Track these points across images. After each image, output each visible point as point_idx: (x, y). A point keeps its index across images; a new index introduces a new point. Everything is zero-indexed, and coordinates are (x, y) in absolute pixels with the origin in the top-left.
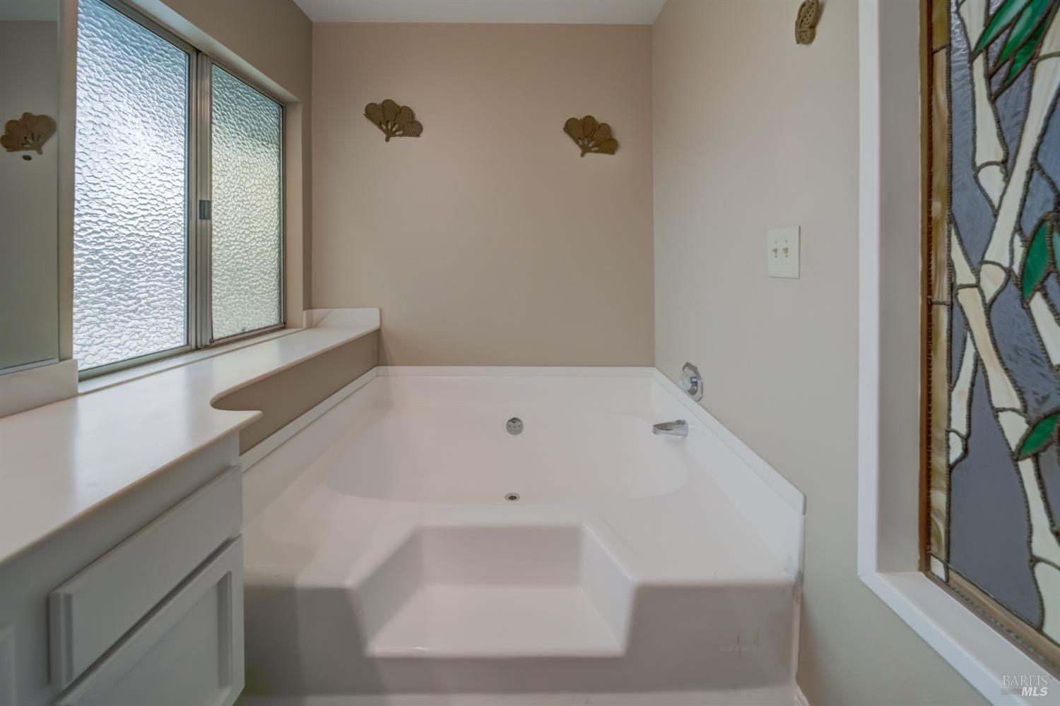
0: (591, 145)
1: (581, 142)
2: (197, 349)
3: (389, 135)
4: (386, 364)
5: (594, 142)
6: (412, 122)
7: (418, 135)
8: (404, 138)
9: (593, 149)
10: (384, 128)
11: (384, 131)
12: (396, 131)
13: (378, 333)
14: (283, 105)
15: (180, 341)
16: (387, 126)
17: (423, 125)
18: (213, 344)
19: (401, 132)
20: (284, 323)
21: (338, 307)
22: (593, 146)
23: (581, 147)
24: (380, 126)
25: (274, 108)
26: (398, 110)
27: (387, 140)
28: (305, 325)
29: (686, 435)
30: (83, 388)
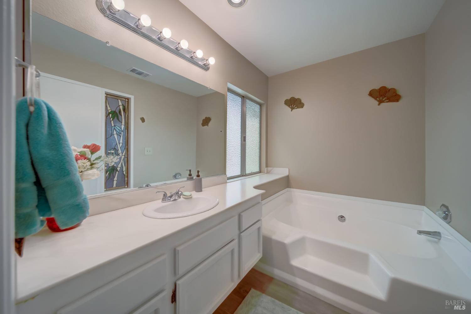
0: (384, 99)
1: (378, 99)
2: (243, 176)
3: (292, 109)
4: (290, 188)
5: (386, 98)
6: (300, 103)
7: (302, 107)
8: (298, 109)
9: (385, 101)
10: (291, 107)
11: (291, 108)
12: (295, 107)
13: (288, 177)
14: (261, 105)
15: (240, 174)
16: (292, 106)
17: (304, 103)
18: (246, 175)
19: (296, 107)
20: (261, 171)
21: (276, 167)
22: (385, 100)
23: (378, 101)
24: (289, 106)
25: (258, 106)
26: (296, 100)
27: (292, 111)
28: (266, 172)
29: (440, 239)
30: (228, 181)
